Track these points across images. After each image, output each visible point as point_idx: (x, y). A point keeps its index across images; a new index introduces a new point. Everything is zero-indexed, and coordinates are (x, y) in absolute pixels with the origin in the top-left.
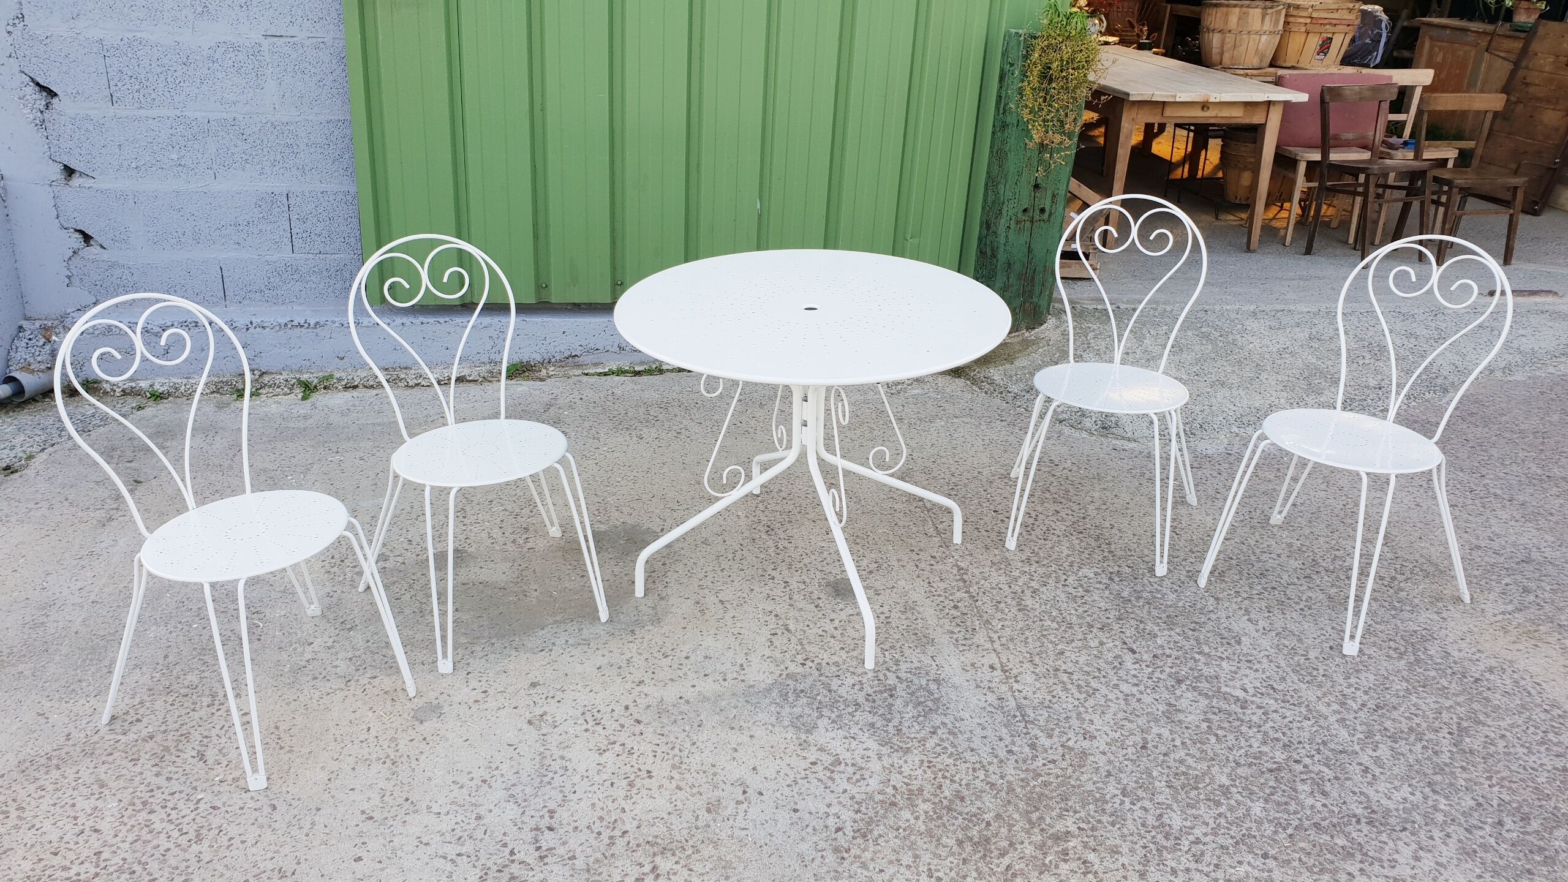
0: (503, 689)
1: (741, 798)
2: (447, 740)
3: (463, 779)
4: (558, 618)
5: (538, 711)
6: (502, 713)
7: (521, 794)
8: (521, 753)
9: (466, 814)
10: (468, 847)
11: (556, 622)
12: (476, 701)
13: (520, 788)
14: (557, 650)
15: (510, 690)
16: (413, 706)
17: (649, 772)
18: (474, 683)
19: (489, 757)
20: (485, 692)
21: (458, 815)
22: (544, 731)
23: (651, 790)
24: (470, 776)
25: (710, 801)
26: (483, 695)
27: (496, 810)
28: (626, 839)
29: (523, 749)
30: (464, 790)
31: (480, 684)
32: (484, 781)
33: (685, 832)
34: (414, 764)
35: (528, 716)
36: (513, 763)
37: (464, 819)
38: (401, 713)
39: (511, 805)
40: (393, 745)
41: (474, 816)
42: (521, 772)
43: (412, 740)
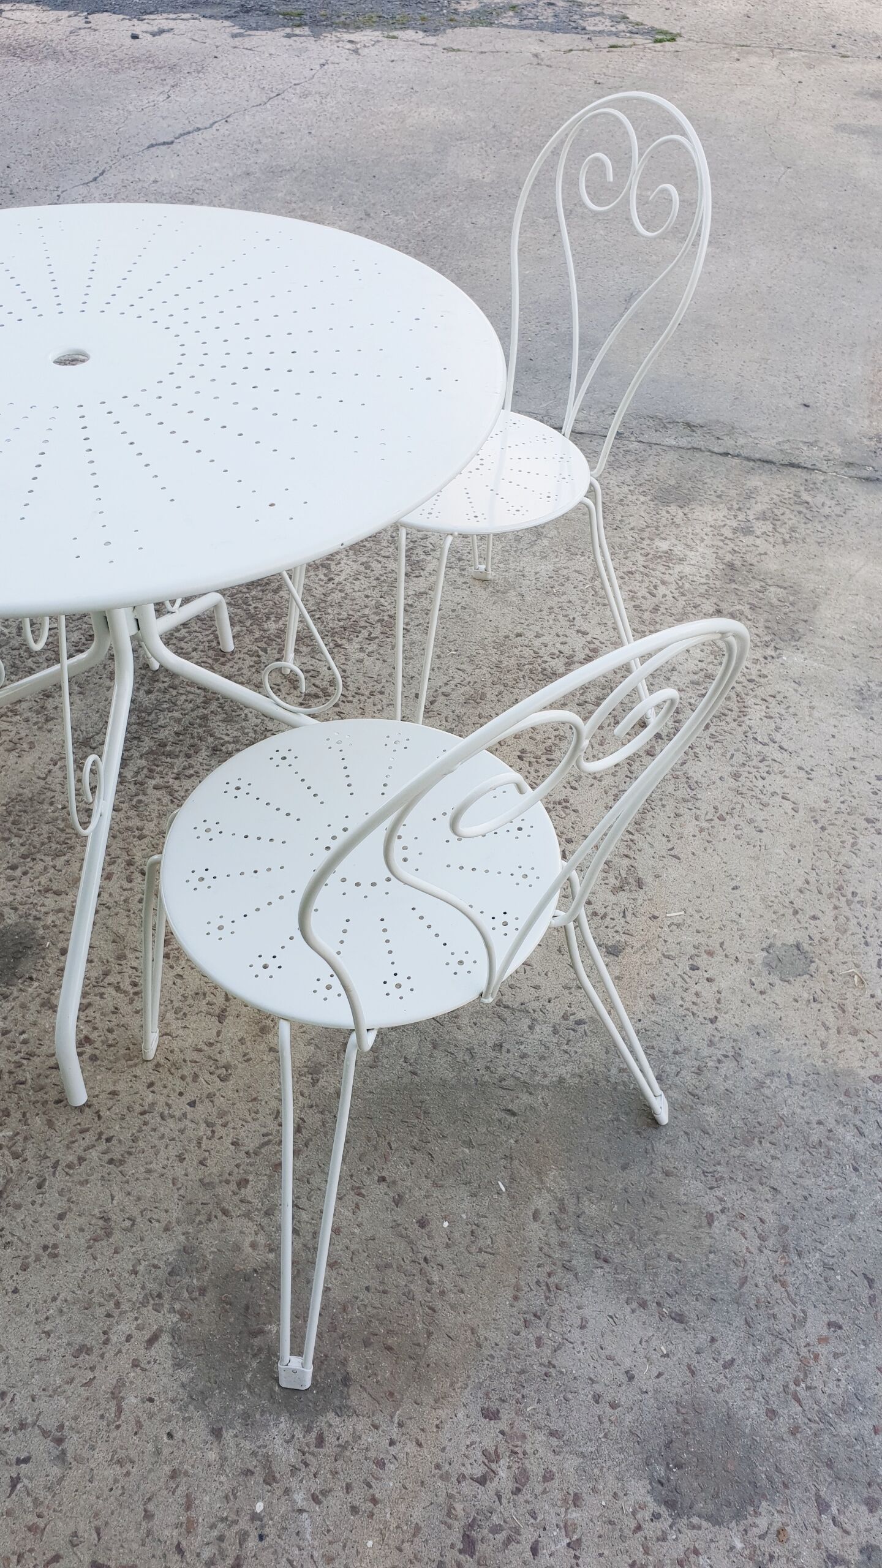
0: (666, 961)
1: (441, 698)
2: (763, 899)
3: (748, 830)
4: (525, 1098)
5: (623, 896)
6: (675, 915)
7: (681, 786)
8: (664, 839)
9: (751, 785)
10: (754, 748)
11: (529, 1088)
12: (710, 954)
13: (679, 794)
14: (555, 1012)
15: (653, 957)
16: (810, 983)
17: (521, 758)
18: (708, 993)
19: (710, 851)
20: (694, 968)
21: (761, 787)
22: (626, 862)
23: (531, 738)
24: (739, 832)
25: (475, 705)
26: (698, 961)
27: (715, 777)
28: (583, 698)
29: (662, 846)
30: (749, 816)
31: (698, 988)
32: (721, 818)
33: (520, 685)
34: (812, 880)
35: (640, 896)
36: (680, 830)
37: (754, 780)
38: (831, 977)
39: (696, 777)
40: (842, 919)
41: (742, 779)
42: (672, 815)
43: (814, 918)
